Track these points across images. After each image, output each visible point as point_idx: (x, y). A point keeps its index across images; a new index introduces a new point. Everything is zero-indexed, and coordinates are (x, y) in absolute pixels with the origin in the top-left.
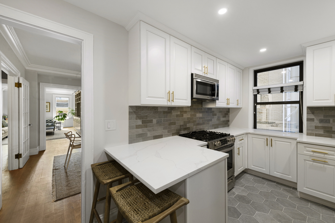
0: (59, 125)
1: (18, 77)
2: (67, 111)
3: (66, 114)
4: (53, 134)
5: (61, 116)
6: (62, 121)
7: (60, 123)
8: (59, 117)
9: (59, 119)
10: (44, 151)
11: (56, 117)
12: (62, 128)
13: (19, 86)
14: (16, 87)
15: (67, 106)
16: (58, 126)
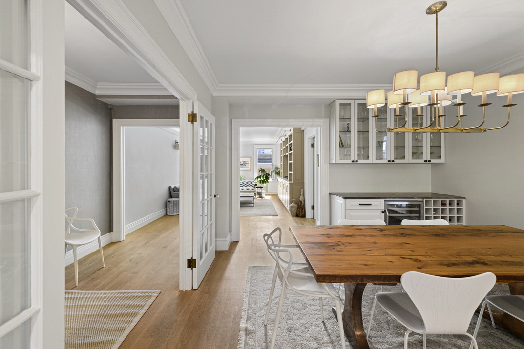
0: (261, 191)
1: (191, 101)
2: (270, 169)
3: (269, 175)
4: (253, 205)
5: (263, 177)
6: (264, 185)
7: (262, 187)
8: (260, 178)
9: (260, 182)
10: (237, 242)
11: (257, 178)
12: (264, 195)
13: (193, 120)
14: (190, 123)
15: (271, 162)
16: (259, 192)
